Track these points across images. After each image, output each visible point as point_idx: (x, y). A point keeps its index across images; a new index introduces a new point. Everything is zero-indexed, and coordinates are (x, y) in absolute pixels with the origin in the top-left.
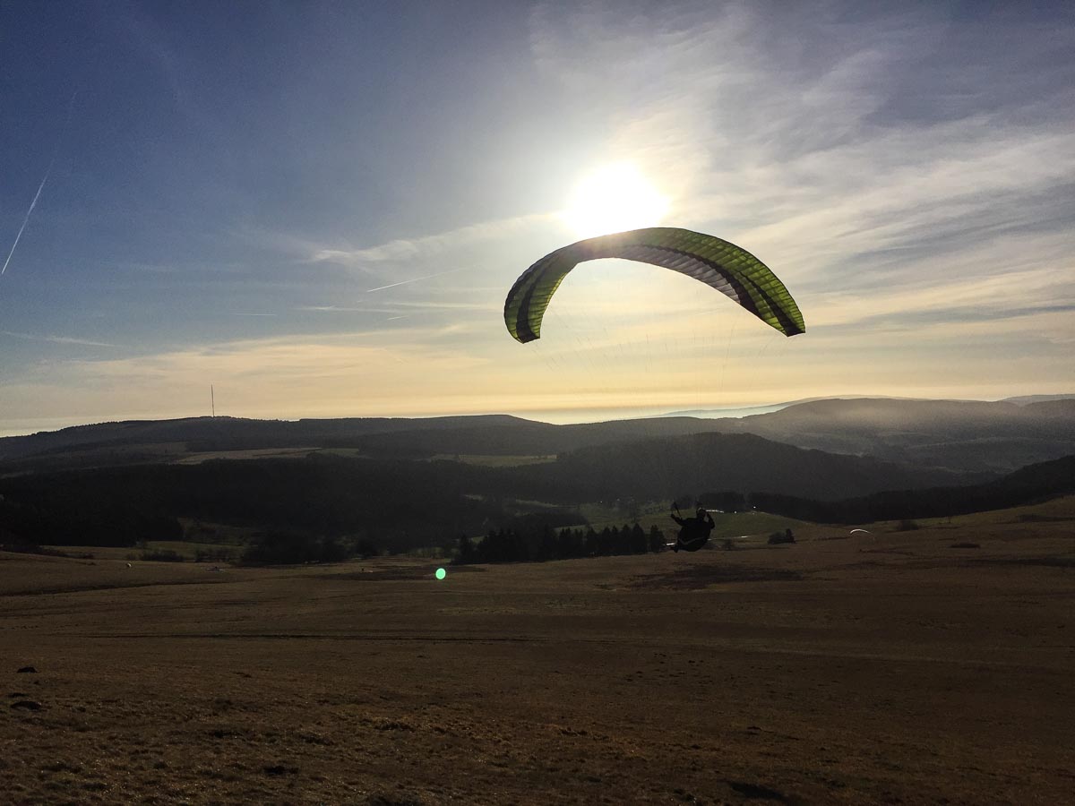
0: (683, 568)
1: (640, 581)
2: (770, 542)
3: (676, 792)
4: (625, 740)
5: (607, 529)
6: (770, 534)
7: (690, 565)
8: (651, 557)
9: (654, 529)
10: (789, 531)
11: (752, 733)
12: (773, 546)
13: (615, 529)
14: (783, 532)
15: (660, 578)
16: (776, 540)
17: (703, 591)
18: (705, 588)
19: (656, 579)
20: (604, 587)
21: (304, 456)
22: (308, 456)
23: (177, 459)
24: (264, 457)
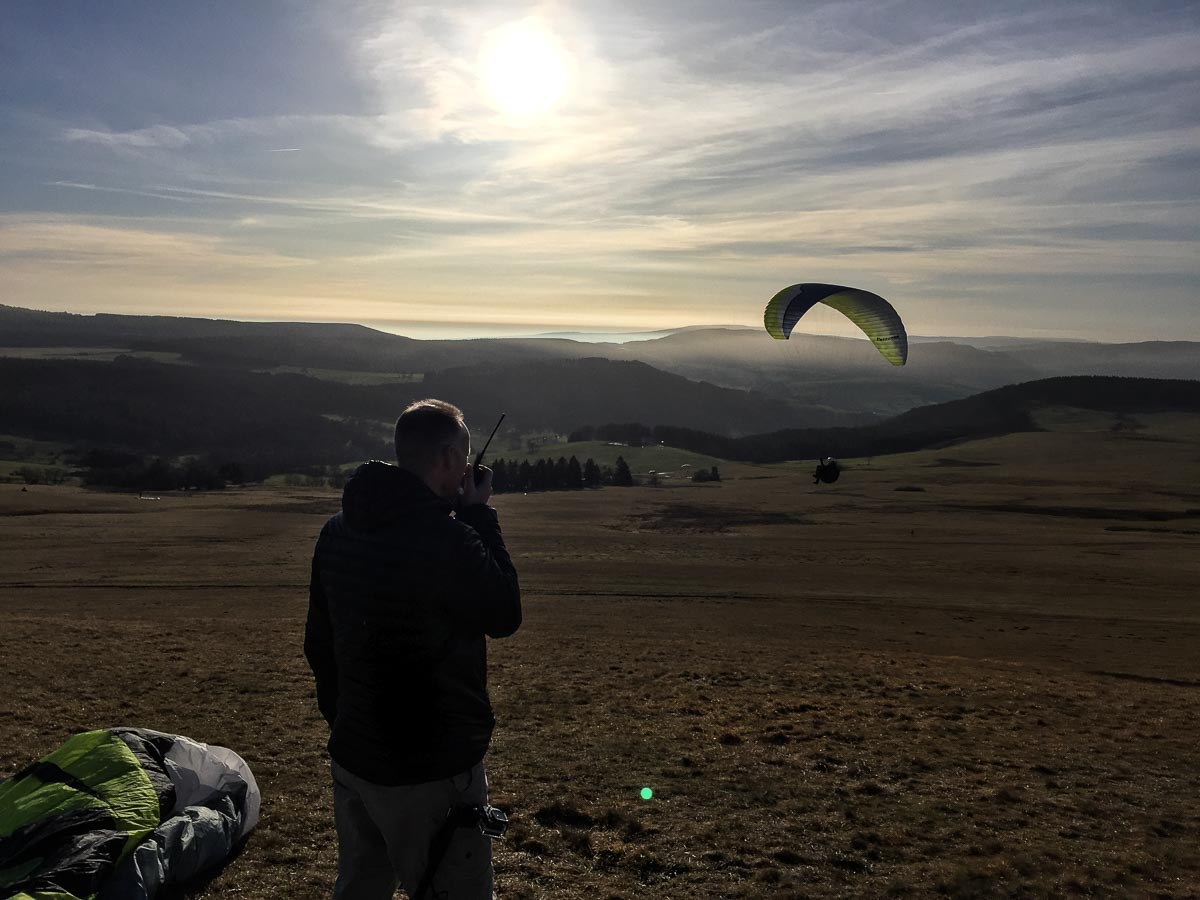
2: (694, 480)
5: (542, 462)
8: (586, 494)
9: (590, 462)
10: (715, 469)
13: (550, 461)
14: (710, 471)
16: (700, 477)
21: (111, 359)
22: (116, 359)
24: (58, 358)
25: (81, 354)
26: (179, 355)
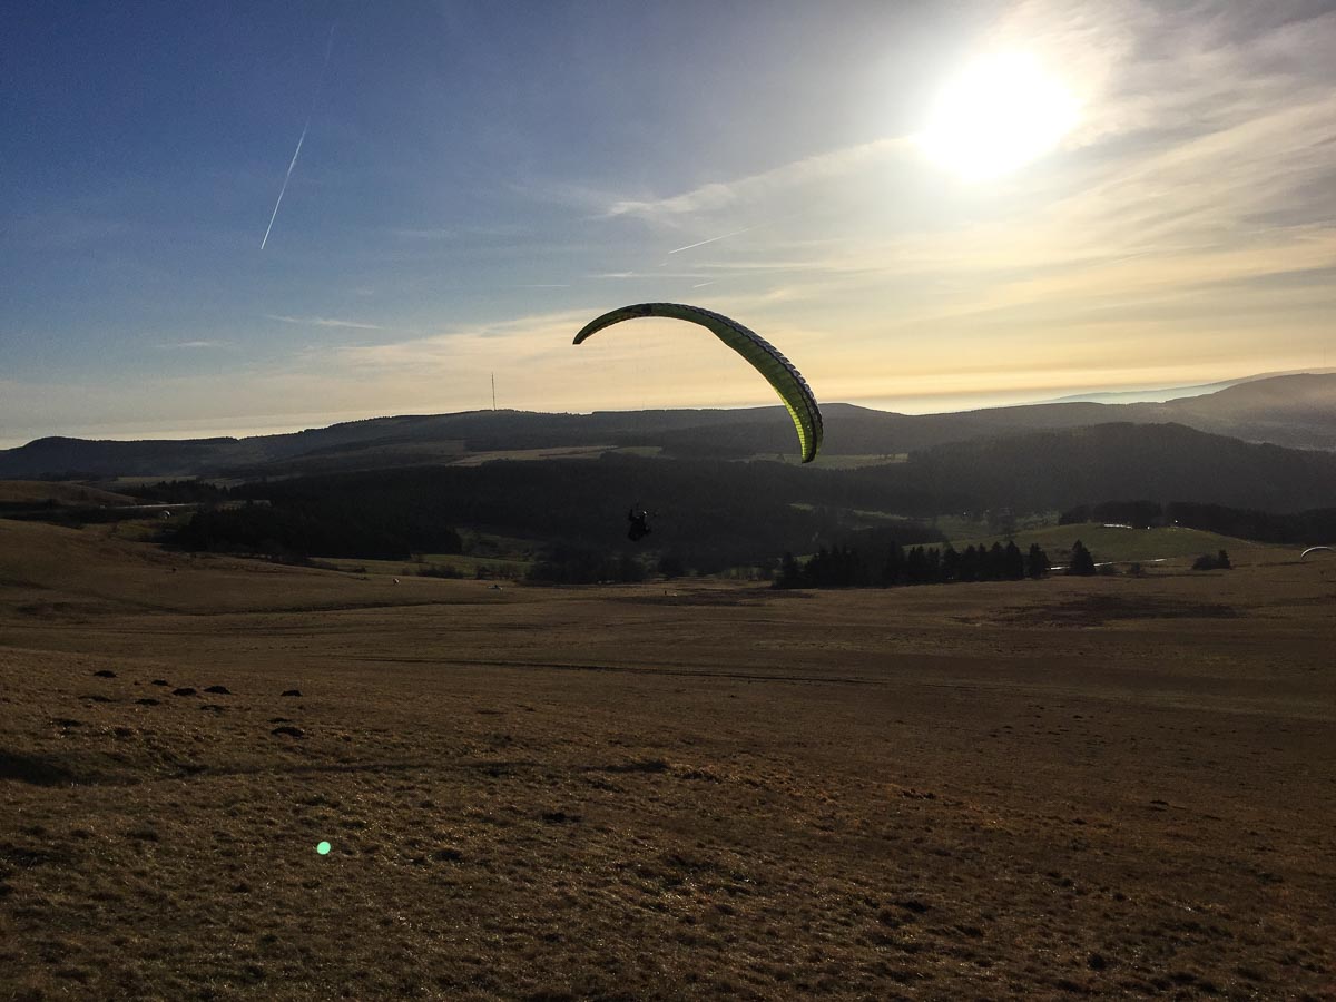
0: (1072, 599)
1: (1014, 613)
2: (1195, 567)
3: (1050, 874)
4: (985, 807)
5: (971, 548)
6: (1199, 556)
7: (1083, 595)
8: (1029, 585)
9: (1035, 548)
10: (1223, 554)
11: (1156, 809)
12: (1201, 572)
13: (982, 547)
14: (1215, 553)
15: (1042, 610)
16: (1204, 564)
17: (1099, 628)
18: (1100, 624)
19: (1035, 611)
20: (965, 620)
22: (602, 455)
23: (455, 460)
24: (551, 457)
26: (660, 449)
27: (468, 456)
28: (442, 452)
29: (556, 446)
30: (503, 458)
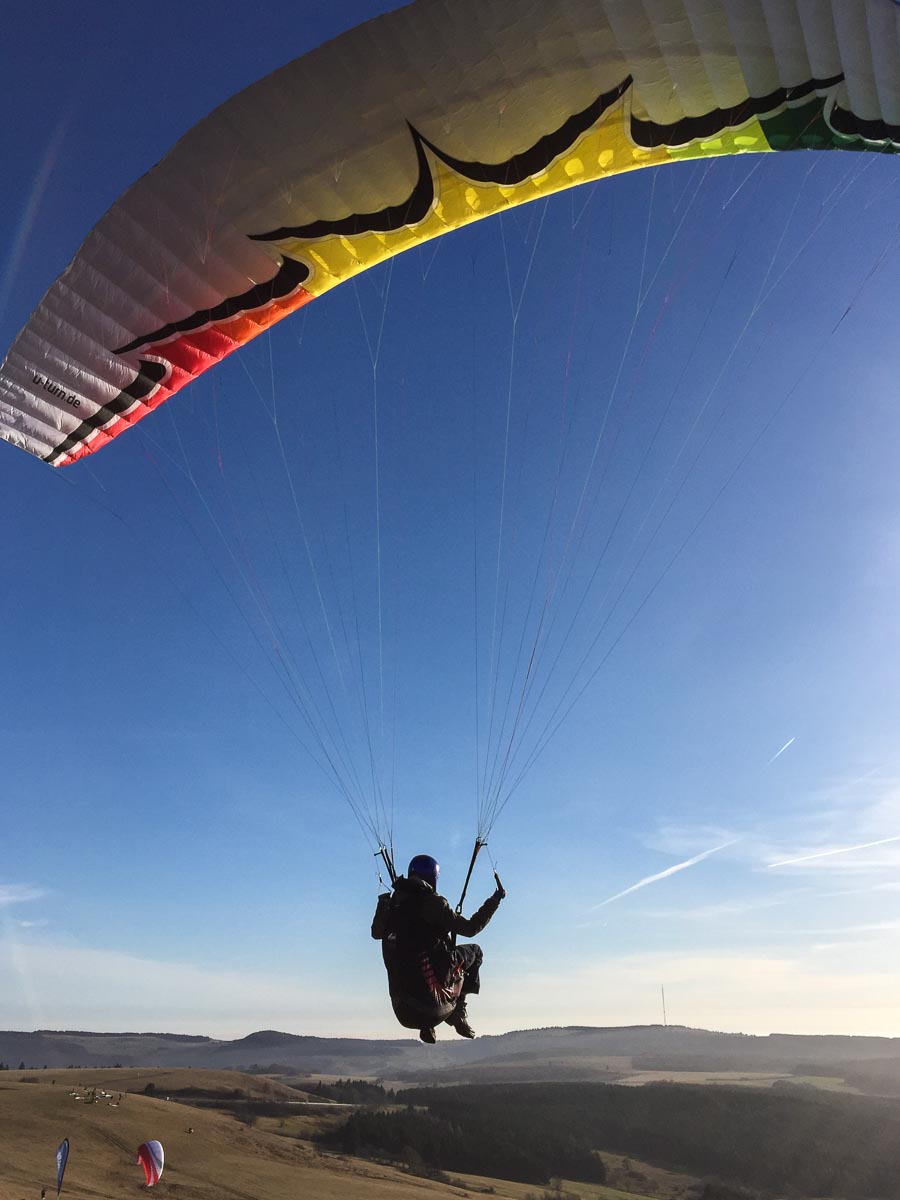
21: (769, 1084)
22: (774, 1084)
23: (619, 1078)
24: (718, 1083)
25: (742, 1079)
26: (842, 1081)
27: (632, 1075)
28: (608, 1068)
29: (727, 1070)
30: (668, 1080)
